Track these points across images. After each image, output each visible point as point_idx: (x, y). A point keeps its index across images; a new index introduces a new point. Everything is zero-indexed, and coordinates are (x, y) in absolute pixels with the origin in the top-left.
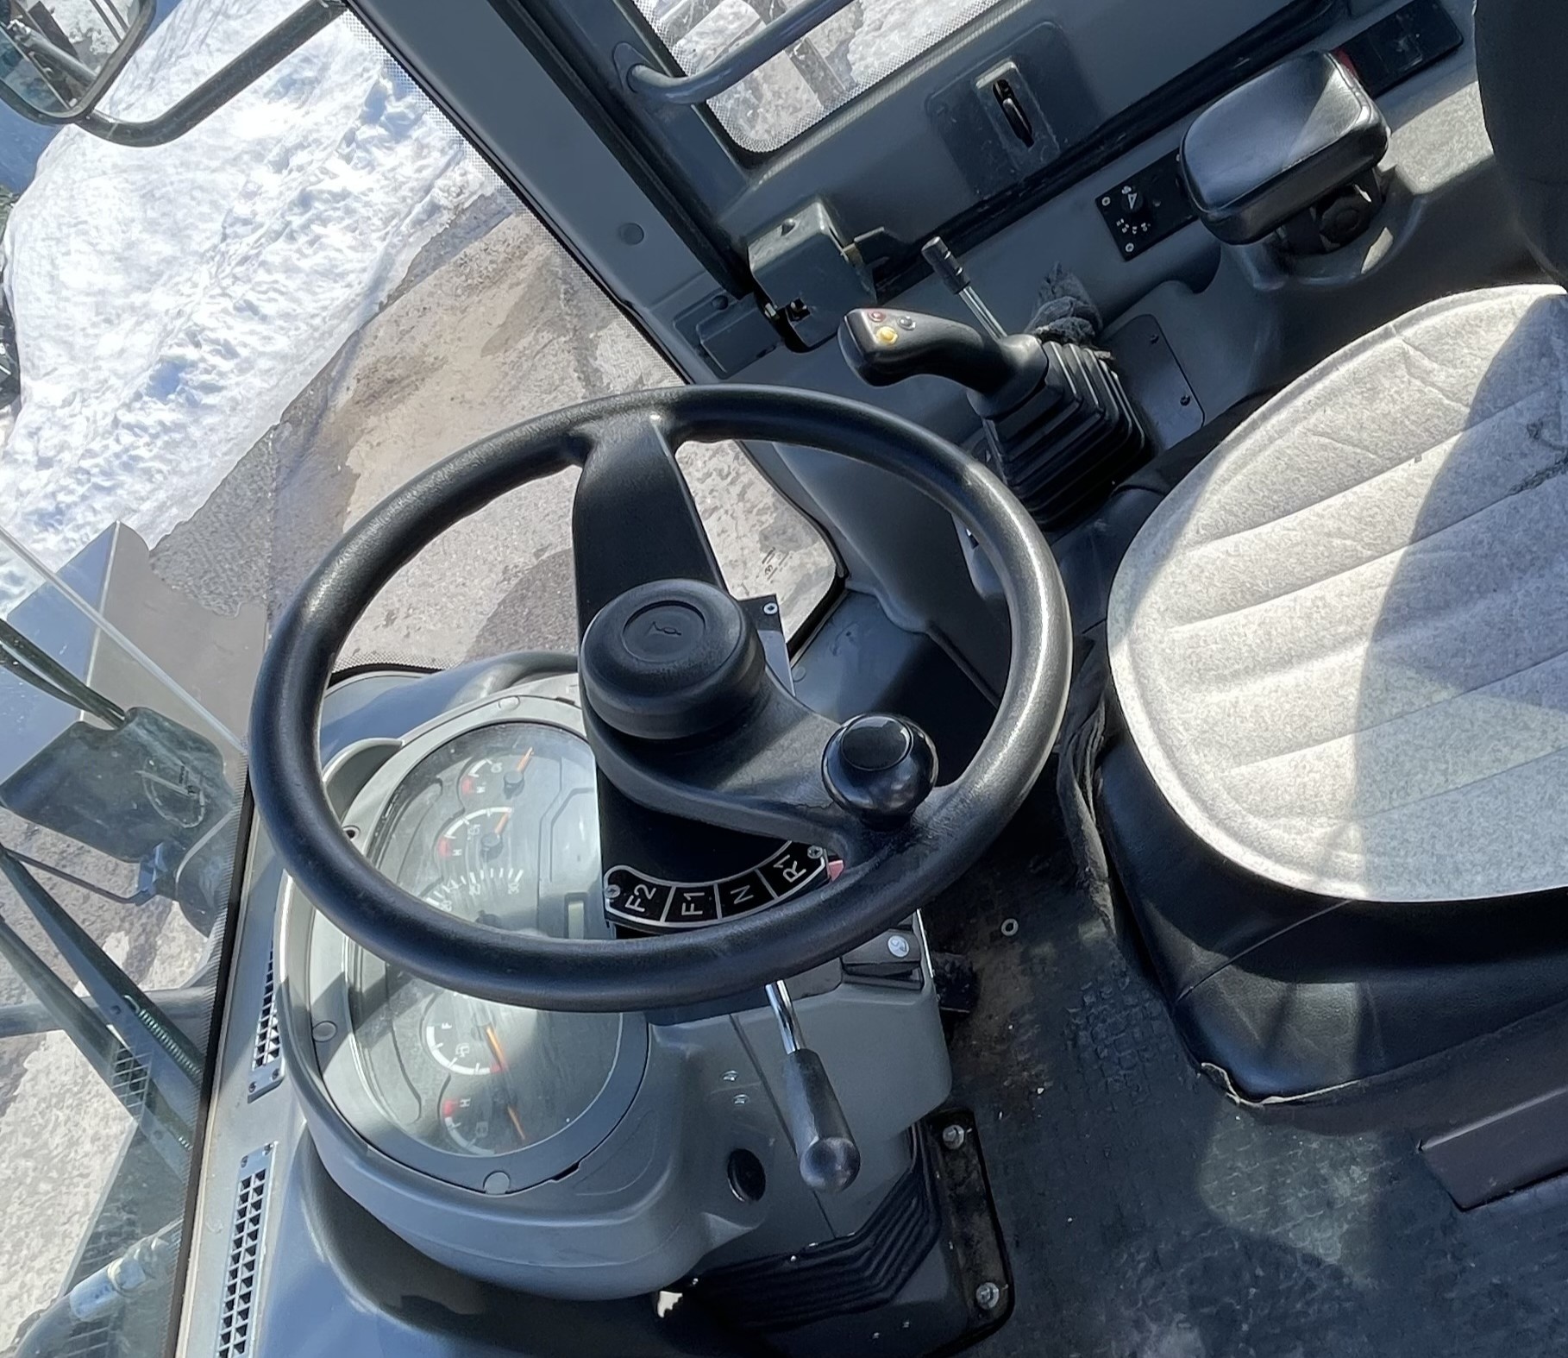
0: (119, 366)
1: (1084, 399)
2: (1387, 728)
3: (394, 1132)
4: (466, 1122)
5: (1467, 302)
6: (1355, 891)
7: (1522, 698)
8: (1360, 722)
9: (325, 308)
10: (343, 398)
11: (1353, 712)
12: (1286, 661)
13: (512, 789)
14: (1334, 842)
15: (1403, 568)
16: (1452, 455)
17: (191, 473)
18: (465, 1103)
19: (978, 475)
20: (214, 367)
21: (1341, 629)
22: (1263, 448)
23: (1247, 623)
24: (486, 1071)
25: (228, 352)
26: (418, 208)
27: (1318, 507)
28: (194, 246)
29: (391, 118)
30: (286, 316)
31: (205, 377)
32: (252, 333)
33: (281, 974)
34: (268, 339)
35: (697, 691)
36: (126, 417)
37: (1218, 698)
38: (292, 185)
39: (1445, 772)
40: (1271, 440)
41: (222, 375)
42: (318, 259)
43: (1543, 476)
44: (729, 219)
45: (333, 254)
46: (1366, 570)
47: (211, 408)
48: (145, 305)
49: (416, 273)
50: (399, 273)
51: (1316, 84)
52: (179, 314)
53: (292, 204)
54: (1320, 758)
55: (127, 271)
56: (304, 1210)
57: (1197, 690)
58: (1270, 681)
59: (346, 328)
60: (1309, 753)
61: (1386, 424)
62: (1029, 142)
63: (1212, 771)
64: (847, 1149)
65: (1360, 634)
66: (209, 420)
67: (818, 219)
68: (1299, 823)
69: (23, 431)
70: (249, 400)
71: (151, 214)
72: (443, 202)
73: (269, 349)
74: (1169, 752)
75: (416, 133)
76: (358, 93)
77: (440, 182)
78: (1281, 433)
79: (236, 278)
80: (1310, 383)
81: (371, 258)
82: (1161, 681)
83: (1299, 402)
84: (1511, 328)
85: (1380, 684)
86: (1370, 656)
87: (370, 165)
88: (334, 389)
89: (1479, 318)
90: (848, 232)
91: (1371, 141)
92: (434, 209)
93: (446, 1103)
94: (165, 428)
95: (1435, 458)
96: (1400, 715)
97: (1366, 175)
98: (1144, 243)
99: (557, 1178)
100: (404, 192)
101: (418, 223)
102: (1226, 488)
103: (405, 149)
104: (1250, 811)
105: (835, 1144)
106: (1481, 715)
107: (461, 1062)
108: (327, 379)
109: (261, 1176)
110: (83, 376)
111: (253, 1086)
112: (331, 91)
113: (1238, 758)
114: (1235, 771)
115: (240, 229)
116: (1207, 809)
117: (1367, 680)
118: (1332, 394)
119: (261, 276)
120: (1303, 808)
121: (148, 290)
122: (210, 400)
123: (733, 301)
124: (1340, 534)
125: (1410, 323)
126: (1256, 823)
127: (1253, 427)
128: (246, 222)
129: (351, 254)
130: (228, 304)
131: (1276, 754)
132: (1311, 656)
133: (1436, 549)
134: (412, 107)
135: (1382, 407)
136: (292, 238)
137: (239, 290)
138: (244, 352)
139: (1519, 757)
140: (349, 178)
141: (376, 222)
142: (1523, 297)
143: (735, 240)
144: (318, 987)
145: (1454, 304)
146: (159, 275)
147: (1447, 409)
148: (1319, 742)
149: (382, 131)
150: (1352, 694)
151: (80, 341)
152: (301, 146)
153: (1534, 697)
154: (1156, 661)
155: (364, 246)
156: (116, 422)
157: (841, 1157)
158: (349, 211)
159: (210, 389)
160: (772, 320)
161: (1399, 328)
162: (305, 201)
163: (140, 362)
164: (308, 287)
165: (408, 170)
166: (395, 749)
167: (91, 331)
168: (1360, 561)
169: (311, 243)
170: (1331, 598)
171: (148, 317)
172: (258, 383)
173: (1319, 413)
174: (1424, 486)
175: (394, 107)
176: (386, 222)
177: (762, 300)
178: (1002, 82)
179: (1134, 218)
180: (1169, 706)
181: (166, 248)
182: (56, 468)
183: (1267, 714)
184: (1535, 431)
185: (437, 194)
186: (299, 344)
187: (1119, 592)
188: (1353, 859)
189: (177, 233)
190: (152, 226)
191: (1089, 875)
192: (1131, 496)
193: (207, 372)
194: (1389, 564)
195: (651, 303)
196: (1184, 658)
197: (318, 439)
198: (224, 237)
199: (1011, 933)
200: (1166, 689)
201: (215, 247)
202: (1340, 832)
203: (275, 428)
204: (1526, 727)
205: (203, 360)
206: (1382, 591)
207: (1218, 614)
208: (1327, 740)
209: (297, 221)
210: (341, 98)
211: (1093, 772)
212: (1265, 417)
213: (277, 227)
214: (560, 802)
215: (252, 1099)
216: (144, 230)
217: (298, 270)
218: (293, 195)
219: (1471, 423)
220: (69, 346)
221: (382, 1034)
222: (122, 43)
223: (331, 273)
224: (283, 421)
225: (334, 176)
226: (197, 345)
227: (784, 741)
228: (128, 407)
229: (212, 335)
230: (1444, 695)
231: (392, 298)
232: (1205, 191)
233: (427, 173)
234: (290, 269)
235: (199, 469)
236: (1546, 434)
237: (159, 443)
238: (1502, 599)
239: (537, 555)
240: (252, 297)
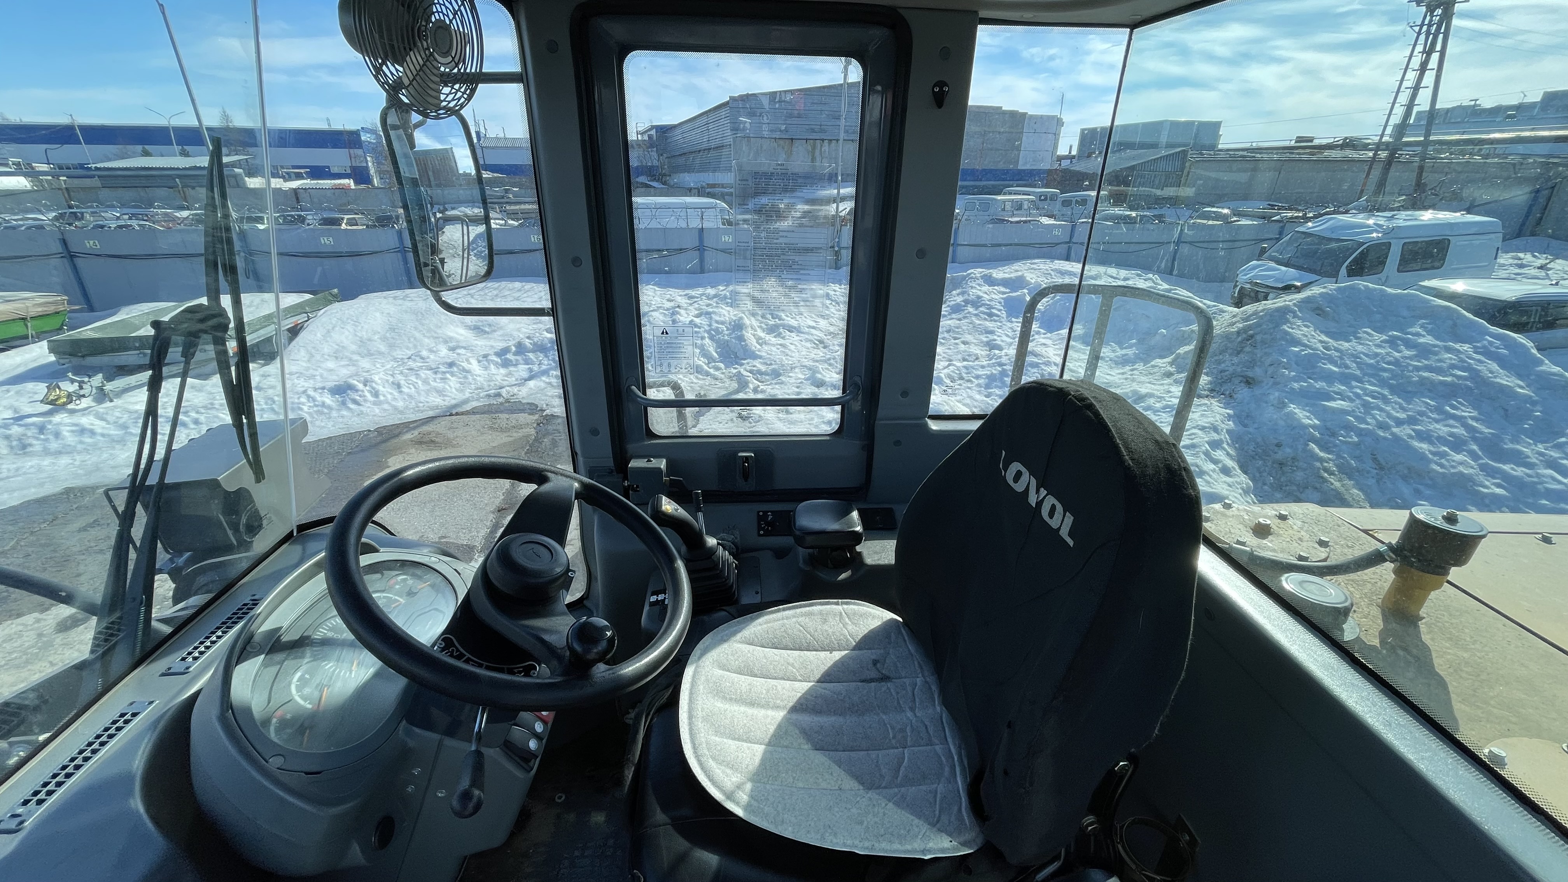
0: (325, 374)
1: (722, 570)
2: (780, 749)
3: (248, 711)
4: (284, 724)
5: (868, 607)
6: (739, 812)
7: (834, 762)
8: (770, 742)
9: (427, 402)
10: (408, 436)
11: (769, 736)
12: (752, 704)
13: (411, 594)
14: (739, 787)
15: (810, 689)
16: (843, 657)
17: (318, 427)
18: (289, 716)
19: (680, 565)
20: (365, 396)
21: (778, 702)
22: (779, 620)
23: (743, 682)
24: (310, 706)
25: (376, 394)
26: (493, 391)
27: (788, 652)
28: (394, 354)
29: (506, 359)
30: (410, 396)
31: (358, 398)
32: (391, 394)
33: (259, 609)
34: (395, 399)
35: (533, 581)
36: (311, 392)
37: (720, 704)
38: (453, 356)
39: (794, 778)
40: (783, 619)
41: (365, 401)
42: (440, 385)
43: (872, 680)
44: (631, 447)
45: (447, 387)
46: (797, 684)
47: (349, 409)
48: (357, 361)
49: (473, 412)
50: (468, 407)
51: (848, 512)
52: (368, 372)
53: (446, 363)
54: (749, 749)
55: (360, 347)
56: (146, 741)
57: (713, 698)
58: (743, 709)
59: (431, 413)
60: (745, 744)
61: (825, 634)
62: (746, 480)
63: (705, 734)
64: (479, 799)
65: (784, 707)
66: (345, 413)
67: (663, 464)
68: (729, 771)
69: (261, 373)
70: (368, 415)
71: (388, 335)
72: (504, 395)
73: (393, 403)
74: (690, 717)
75: (512, 369)
76: (500, 345)
77: (508, 388)
78: (787, 618)
79: (401, 373)
80: (805, 606)
81: (460, 397)
82: (701, 687)
83: (798, 611)
84: (880, 623)
85: (784, 730)
86: (785, 717)
87: (486, 368)
88: (407, 432)
89: (870, 613)
90: (668, 475)
91: (857, 538)
92: (499, 395)
93: (279, 713)
94: (323, 405)
95: (837, 655)
96: (786, 747)
97: (852, 548)
98: (767, 534)
99: (307, 773)
100: (492, 384)
101: (489, 396)
102: (759, 628)
103: (503, 371)
104: (711, 757)
105: (477, 792)
106: (816, 761)
107: (301, 697)
108: (407, 426)
109: (134, 715)
110: (307, 369)
111: (169, 669)
112: (491, 339)
113: (717, 733)
114: (713, 737)
115: (418, 359)
116: (695, 748)
117: (779, 726)
118: (811, 614)
119: (413, 378)
120: (733, 766)
121: (363, 357)
122: (352, 406)
123: (615, 473)
124: (793, 665)
125: (847, 603)
126: (711, 764)
127: (779, 611)
128: (422, 358)
129: (454, 390)
130: (391, 379)
131: (732, 739)
132: (763, 707)
133: (824, 689)
134: (517, 360)
135: (826, 627)
136: (436, 373)
137: (400, 377)
138: (382, 398)
139: (824, 785)
140: (475, 366)
141: (473, 386)
142: (889, 615)
143: (629, 455)
144: (266, 627)
145: (864, 605)
146: (372, 355)
147: (848, 640)
148: (751, 742)
149: (499, 361)
150: (772, 729)
151: (318, 357)
152: (465, 348)
153: (839, 763)
154: (703, 678)
155: (461, 391)
156: (304, 392)
157: (475, 800)
158: (466, 377)
159: (355, 402)
160: (624, 487)
161: (843, 603)
162: (451, 365)
163: (335, 377)
164: (428, 392)
165: (499, 378)
166: (377, 551)
167: (326, 357)
168: (795, 680)
169: (441, 379)
170: (779, 687)
171: (354, 365)
172: (377, 411)
173: (803, 618)
174: (829, 663)
175: (510, 356)
176: (477, 389)
177: (626, 478)
178: (747, 457)
179: (768, 524)
180: (699, 699)
181: (383, 348)
182: (262, 393)
183: (736, 720)
184: (875, 662)
185: (503, 392)
186: (407, 408)
187: (701, 645)
188: (744, 797)
189: (392, 346)
190: (384, 339)
191: (628, 759)
192: (723, 614)
193: (360, 396)
194: (806, 686)
195: (584, 457)
196: (715, 682)
197: (384, 445)
198: (409, 358)
199: (559, 801)
200: (701, 691)
201: (402, 359)
202: (743, 784)
203: (370, 431)
204: (832, 774)
205: (363, 391)
206: (799, 695)
207: (734, 673)
208: (754, 743)
209: (443, 369)
210: (492, 343)
211: (654, 714)
212: (784, 610)
213: (433, 367)
214: (427, 609)
215: (163, 675)
216: (381, 339)
217: (429, 384)
218: (449, 361)
219: (854, 649)
220: (312, 356)
221: (278, 663)
222: (461, 283)
223: (440, 392)
224: (376, 430)
225: (470, 364)
226: (365, 385)
227: (554, 619)
228: (315, 390)
229: (374, 385)
230: (806, 747)
231: (457, 414)
232: (798, 524)
233: (505, 383)
234: (426, 382)
235: (324, 427)
236: (878, 665)
237: (315, 409)
238: (841, 719)
239: (440, 538)
240: (402, 382)
